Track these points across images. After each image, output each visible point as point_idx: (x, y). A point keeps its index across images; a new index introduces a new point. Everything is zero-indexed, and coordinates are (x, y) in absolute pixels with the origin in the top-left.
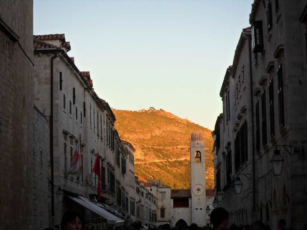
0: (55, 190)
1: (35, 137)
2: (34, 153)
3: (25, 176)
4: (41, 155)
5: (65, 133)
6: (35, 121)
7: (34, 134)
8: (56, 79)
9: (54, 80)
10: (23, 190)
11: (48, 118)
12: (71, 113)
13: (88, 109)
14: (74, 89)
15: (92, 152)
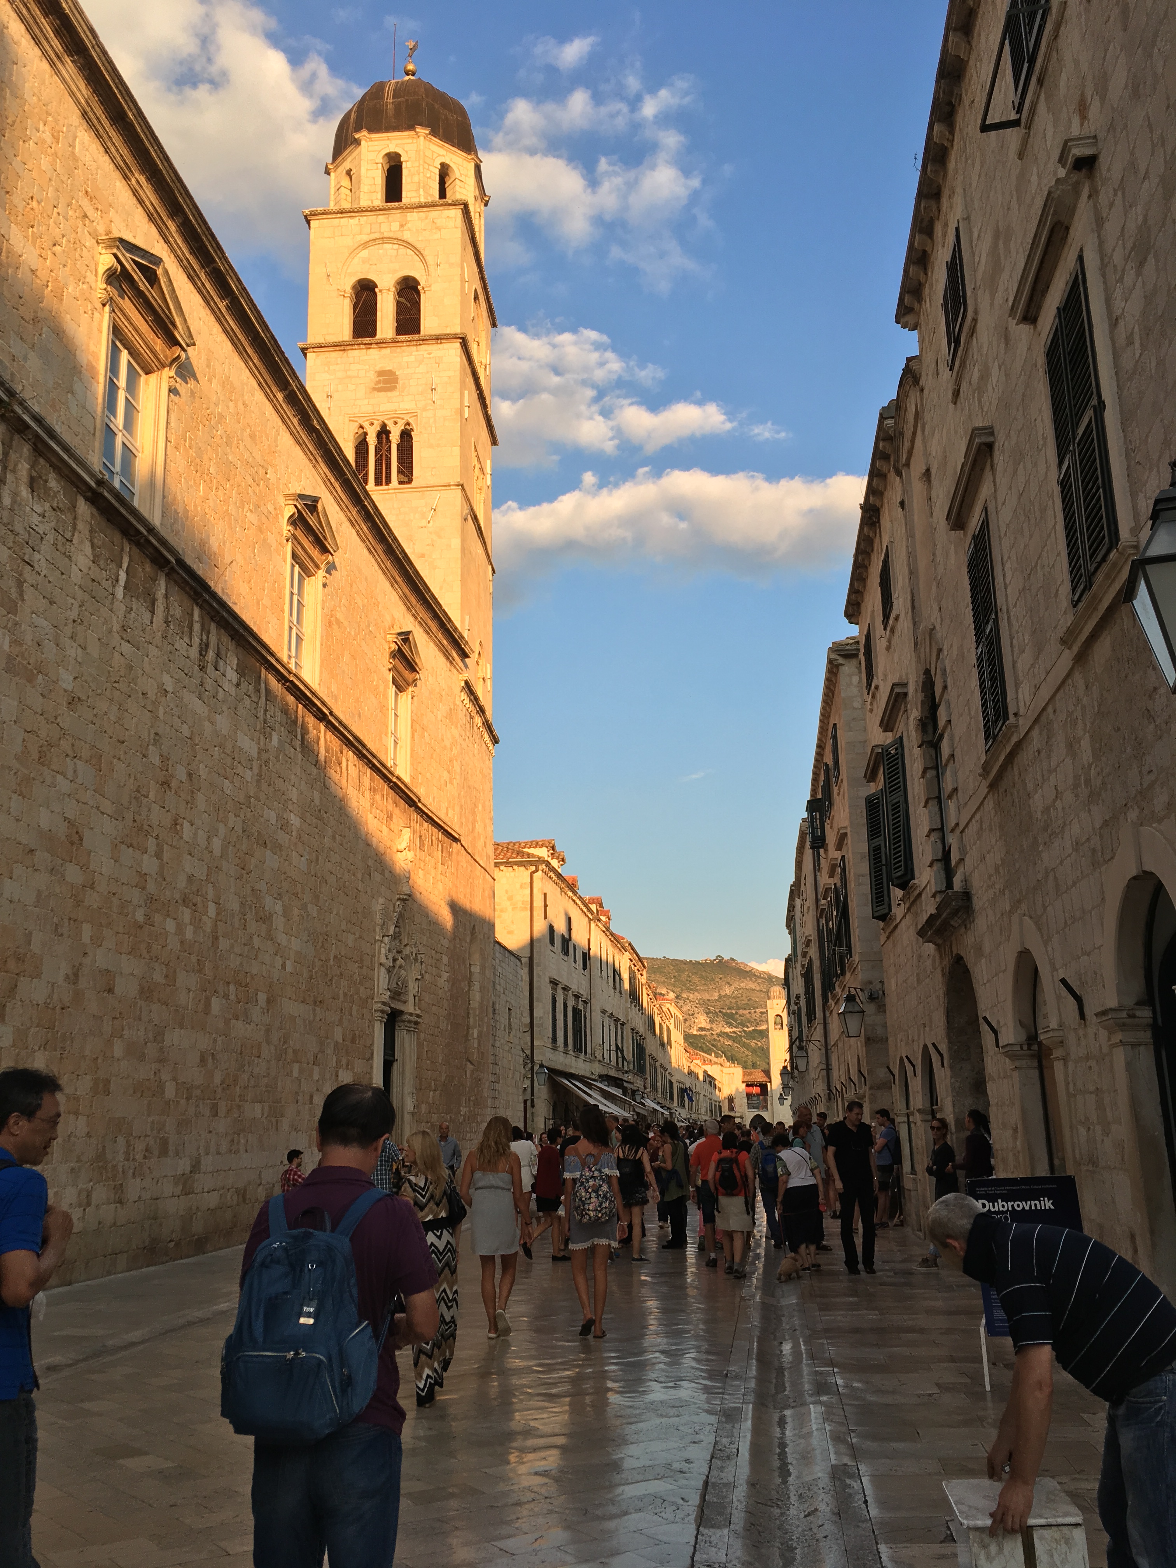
0: (536, 1068)
1: (498, 987)
2: (494, 1010)
3: (476, 1045)
4: (510, 1015)
5: (555, 982)
6: (497, 961)
7: (494, 983)
8: (538, 903)
9: (535, 904)
10: (470, 1067)
12: (563, 953)
14: (570, 919)
15: (604, 1012)
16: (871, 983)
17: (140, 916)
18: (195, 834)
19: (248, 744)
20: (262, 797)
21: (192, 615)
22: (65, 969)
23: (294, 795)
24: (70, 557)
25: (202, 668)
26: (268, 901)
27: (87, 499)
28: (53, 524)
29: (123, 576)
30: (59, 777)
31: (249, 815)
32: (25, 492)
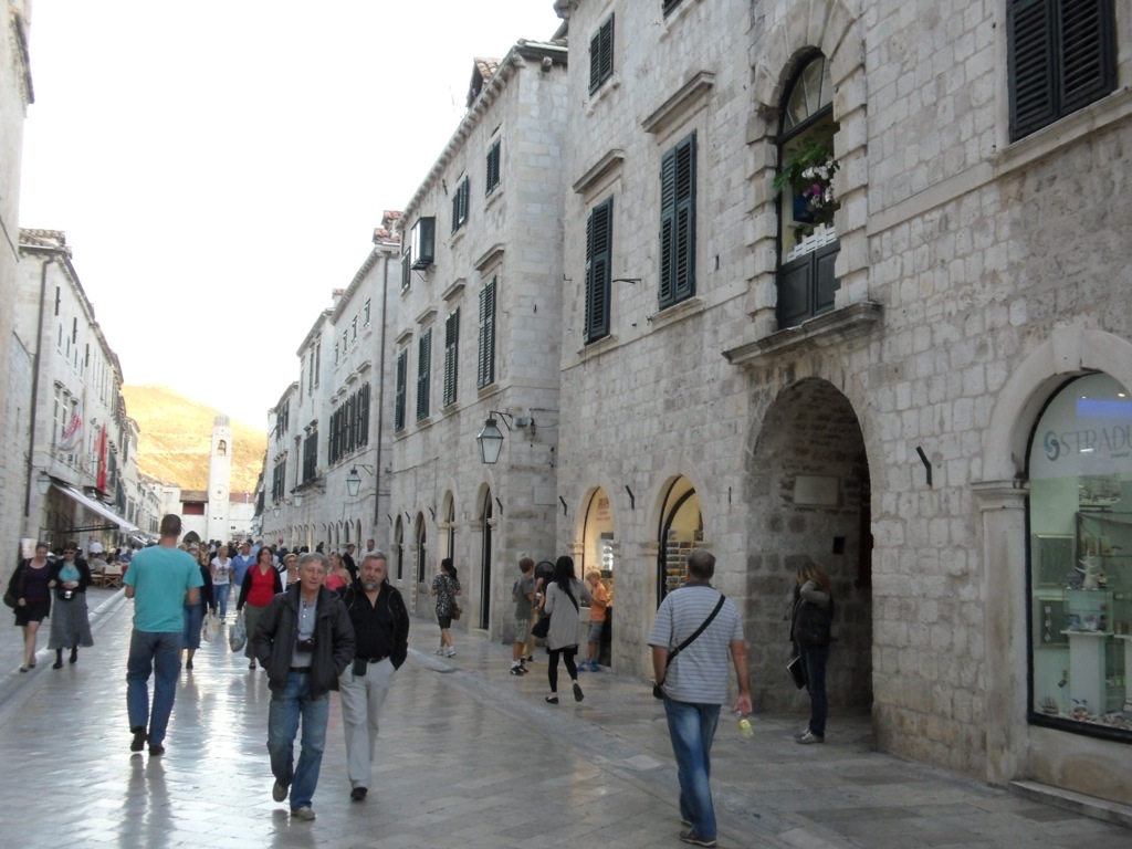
0: (35, 474)
1: (12, 382)
5: (58, 385)
8: (50, 297)
9: (47, 298)
11: (32, 356)
12: (67, 356)
13: (91, 357)
14: (75, 319)
16: (520, 409)
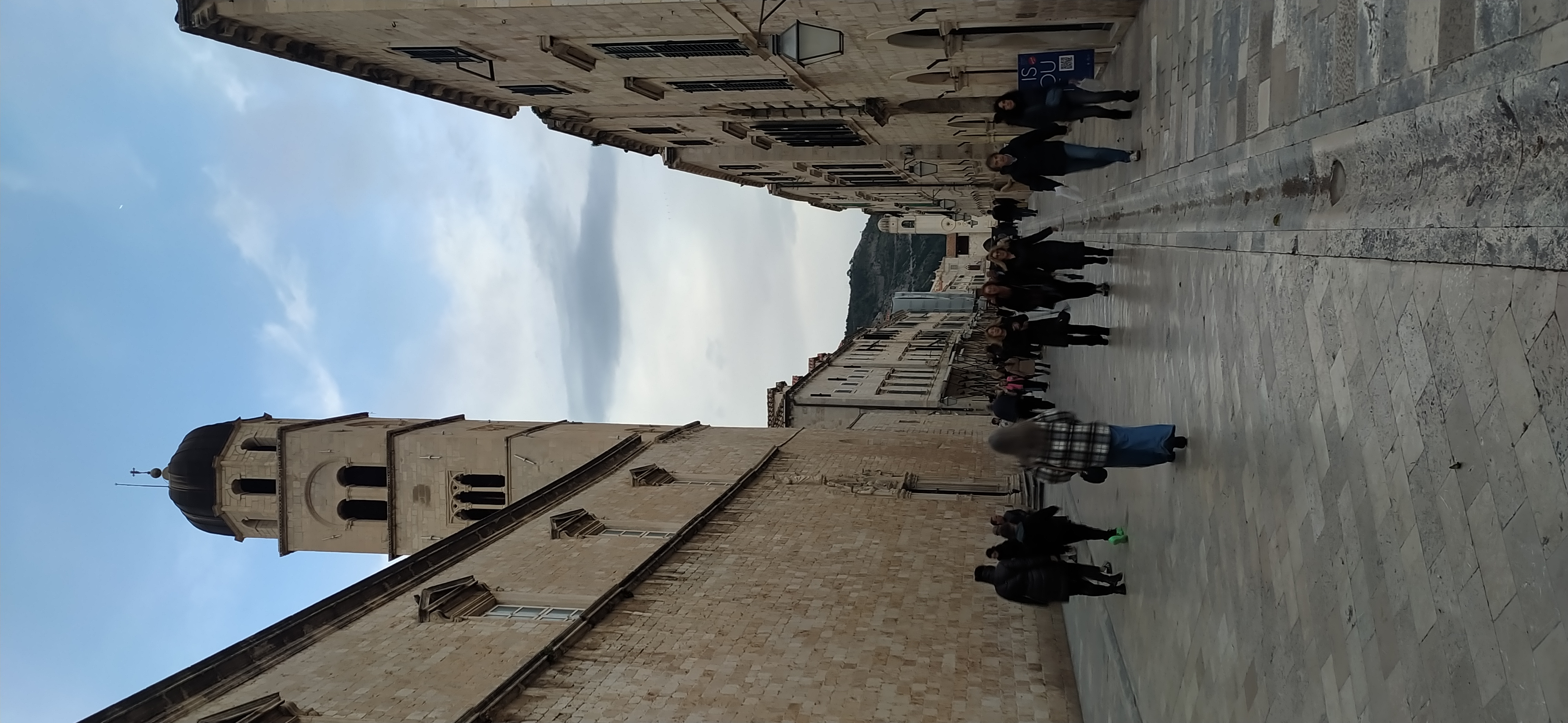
0: (944, 405)
1: (884, 429)
2: (901, 431)
3: (927, 442)
4: (903, 422)
5: (879, 392)
6: (865, 428)
8: (818, 400)
9: (819, 403)
10: (943, 446)
11: (862, 411)
12: (857, 384)
13: (851, 363)
14: (829, 379)
15: (900, 359)
17: (851, 607)
18: (795, 584)
19: (731, 559)
20: (764, 552)
21: (652, 584)
22: (884, 637)
23: (761, 538)
24: (632, 635)
25: (685, 579)
26: (833, 551)
27: (593, 627)
28: (614, 641)
29: (635, 613)
30: (769, 639)
31: (777, 559)
32: (599, 652)
